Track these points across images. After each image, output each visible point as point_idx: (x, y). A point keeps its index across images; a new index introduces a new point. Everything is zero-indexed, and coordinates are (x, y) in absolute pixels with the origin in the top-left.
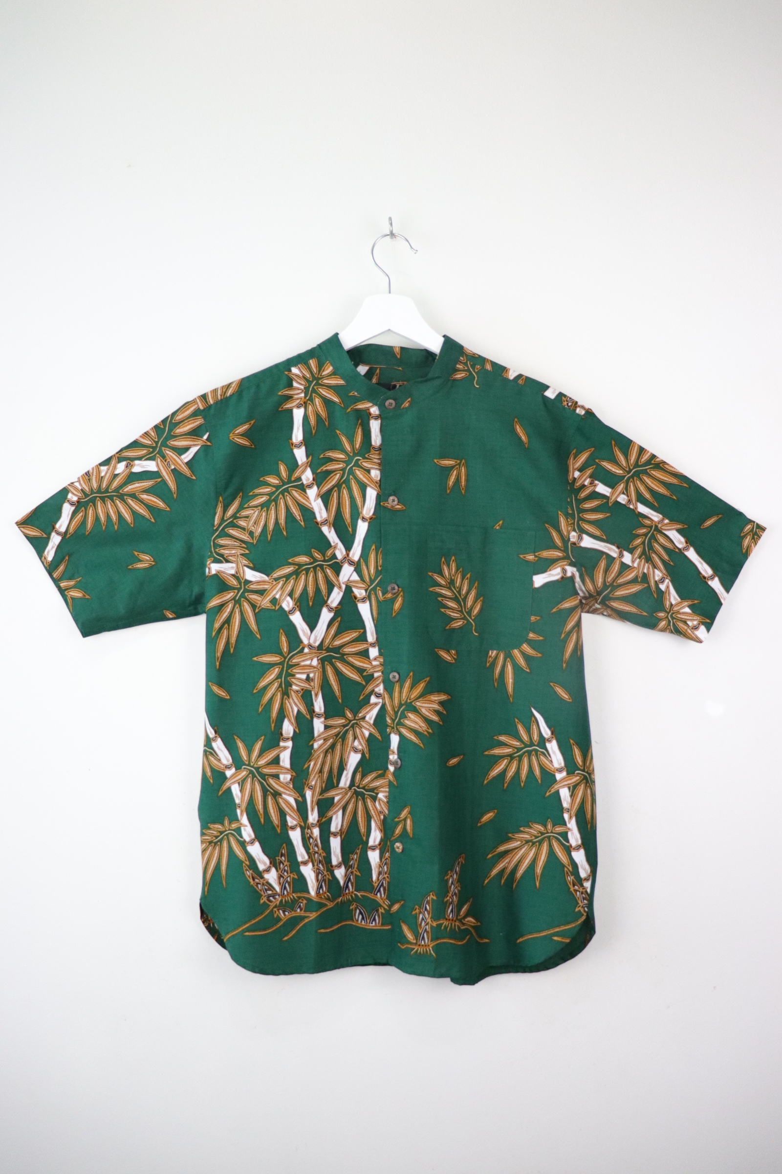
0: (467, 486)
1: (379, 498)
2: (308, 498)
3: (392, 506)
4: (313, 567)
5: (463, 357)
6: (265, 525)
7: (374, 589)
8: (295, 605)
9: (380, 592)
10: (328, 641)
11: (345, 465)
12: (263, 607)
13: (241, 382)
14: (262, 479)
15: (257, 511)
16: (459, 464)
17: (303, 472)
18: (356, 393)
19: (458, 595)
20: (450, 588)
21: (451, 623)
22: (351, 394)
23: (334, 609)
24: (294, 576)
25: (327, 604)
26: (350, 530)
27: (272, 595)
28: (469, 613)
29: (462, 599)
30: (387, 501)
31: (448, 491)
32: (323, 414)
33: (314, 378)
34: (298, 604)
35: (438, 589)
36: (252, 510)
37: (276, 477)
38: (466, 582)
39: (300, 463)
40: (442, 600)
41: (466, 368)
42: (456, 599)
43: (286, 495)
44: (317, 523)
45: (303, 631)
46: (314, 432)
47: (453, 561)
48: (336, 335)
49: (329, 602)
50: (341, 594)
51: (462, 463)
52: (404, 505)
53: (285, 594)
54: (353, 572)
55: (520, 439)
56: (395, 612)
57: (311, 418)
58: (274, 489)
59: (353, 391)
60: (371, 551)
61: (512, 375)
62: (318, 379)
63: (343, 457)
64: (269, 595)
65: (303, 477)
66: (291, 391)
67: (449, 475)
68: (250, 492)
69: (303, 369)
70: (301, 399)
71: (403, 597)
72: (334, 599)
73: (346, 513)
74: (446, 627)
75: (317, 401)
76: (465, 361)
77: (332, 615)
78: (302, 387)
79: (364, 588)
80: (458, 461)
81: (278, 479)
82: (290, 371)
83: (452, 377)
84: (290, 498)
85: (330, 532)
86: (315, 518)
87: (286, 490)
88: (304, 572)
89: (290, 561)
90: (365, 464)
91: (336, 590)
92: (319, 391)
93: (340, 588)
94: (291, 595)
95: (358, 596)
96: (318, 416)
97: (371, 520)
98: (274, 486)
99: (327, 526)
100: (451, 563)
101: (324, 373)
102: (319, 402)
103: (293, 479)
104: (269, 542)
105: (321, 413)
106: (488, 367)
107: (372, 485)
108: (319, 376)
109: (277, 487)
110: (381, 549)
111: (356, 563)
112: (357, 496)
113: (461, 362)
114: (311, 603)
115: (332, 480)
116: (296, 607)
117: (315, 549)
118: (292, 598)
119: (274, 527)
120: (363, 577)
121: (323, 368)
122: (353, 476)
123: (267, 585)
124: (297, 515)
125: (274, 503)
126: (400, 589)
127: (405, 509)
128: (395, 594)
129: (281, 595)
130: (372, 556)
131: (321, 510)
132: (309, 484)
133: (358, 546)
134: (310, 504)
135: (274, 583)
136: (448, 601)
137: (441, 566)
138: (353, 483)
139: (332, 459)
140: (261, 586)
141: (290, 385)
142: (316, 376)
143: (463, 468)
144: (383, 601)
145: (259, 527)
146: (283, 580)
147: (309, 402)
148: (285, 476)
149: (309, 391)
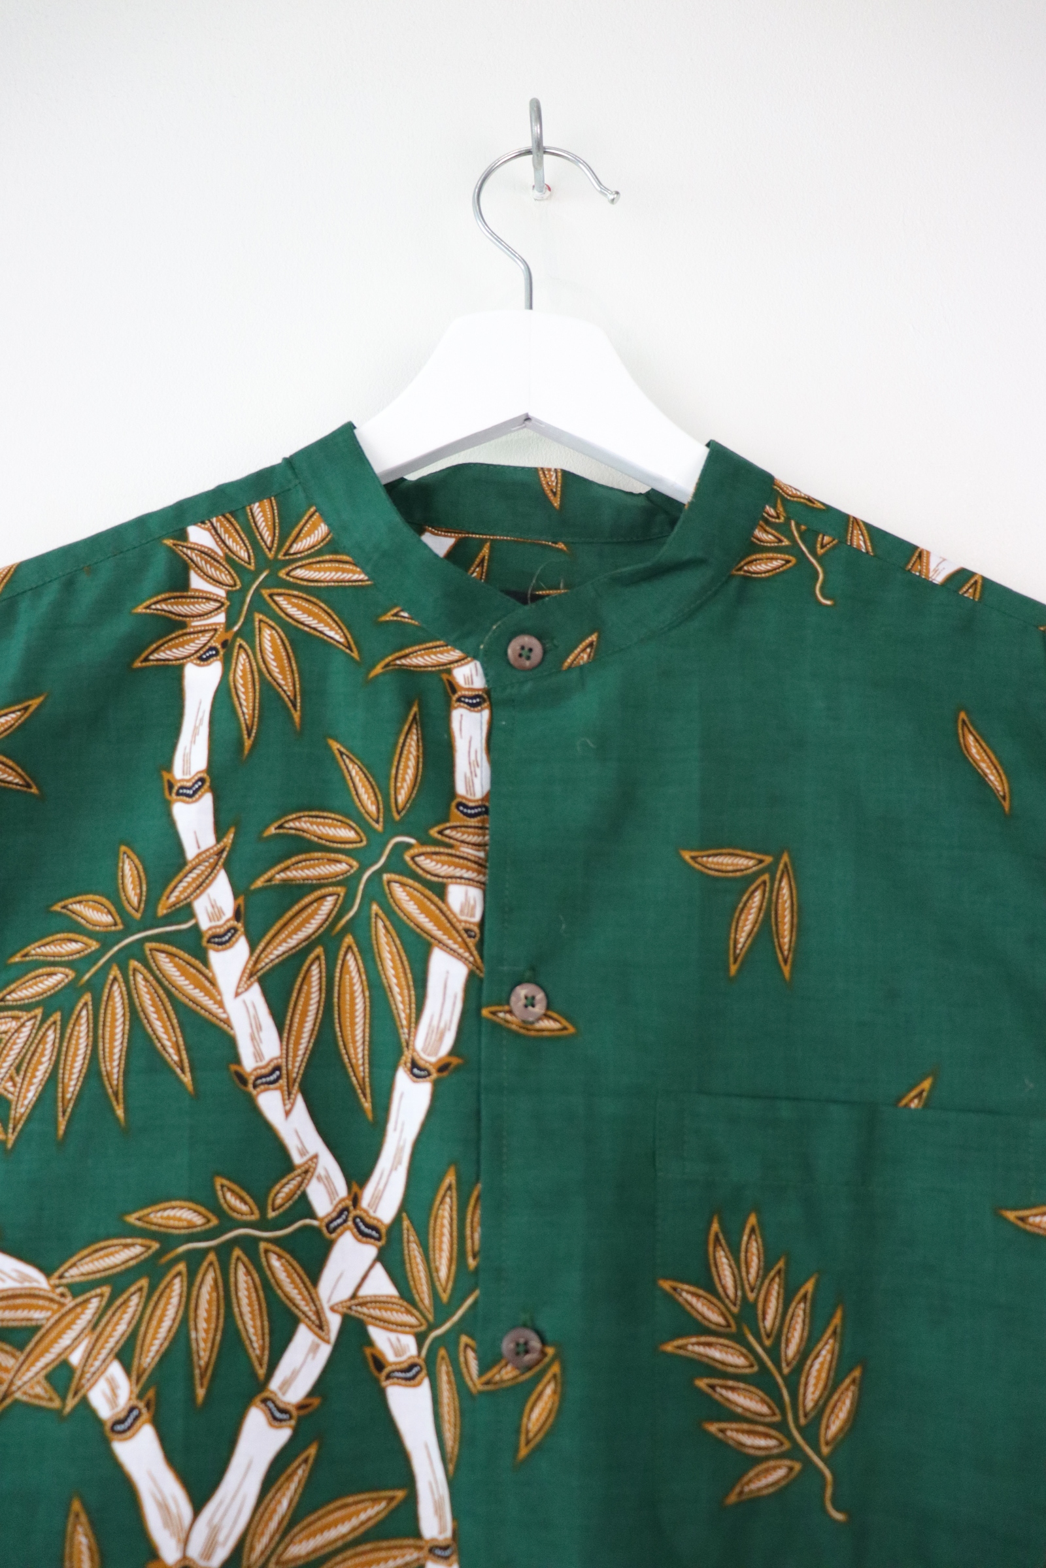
0: (796, 948)
1: (474, 989)
2: (213, 983)
3: (526, 1024)
4: (217, 1249)
5: (775, 507)
6: (53, 1078)
7: (449, 1342)
8: (140, 1397)
9: (471, 1355)
10: (261, 1544)
11: (355, 864)
12: (18, 1395)
13: (15, 571)
14: (57, 908)
15: (29, 1024)
16: (771, 869)
17: (202, 885)
18: (406, 614)
19: (769, 1364)
20: (739, 1339)
21: (746, 1479)
22: (388, 617)
23: (295, 1413)
24: (144, 1282)
25: (265, 1394)
26: (367, 1105)
27: (56, 1349)
28: (811, 1431)
29: (784, 1378)
30: (508, 1003)
31: (733, 969)
32: (285, 681)
33: (262, 561)
34: (151, 1394)
35: (695, 1347)
36: (14, 1018)
37: (104, 900)
38: (799, 1312)
39: (191, 852)
40: (713, 1387)
41: (786, 542)
42: (761, 1381)
43: (135, 970)
44: (242, 1079)
45: (164, 1507)
46: (248, 743)
47: (753, 1231)
48: (349, 428)
49: (274, 1385)
50: (325, 1350)
51: (781, 866)
52: (568, 1019)
53: (104, 1352)
54: (371, 1267)
55: (982, 780)
56: (528, 1442)
57: (242, 696)
58: (94, 945)
59: (395, 606)
60: (442, 1192)
61: (938, 573)
62: (275, 565)
63: (351, 835)
64: (46, 1350)
65: (201, 906)
66: (182, 604)
67: (735, 908)
68: (13, 954)
69: (226, 531)
70: (216, 630)
71: (563, 1384)
72: (295, 1374)
73: (354, 1042)
74: (727, 1495)
75: (268, 638)
76: (782, 520)
77: (283, 1435)
78: (221, 593)
79: (411, 1326)
80: (768, 859)
81: (112, 909)
82: (183, 536)
83: (740, 569)
84: (146, 980)
85: (287, 1113)
86: (237, 1060)
87: (136, 952)
88: (182, 1267)
89: (132, 1219)
90: (428, 864)
91: (303, 1336)
92: (276, 603)
93: (320, 1326)
94: (125, 1355)
95: (390, 1357)
96: (267, 690)
97: (445, 1074)
98: (91, 935)
99: (280, 1088)
100: (745, 1238)
101: (296, 547)
102: (272, 641)
103: (162, 911)
104: (62, 1144)
105: (279, 677)
106: (860, 542)
107: (450, 942)
108: (280, 557)
109: (106, 939)
110: (479, 1186)
111: (383, 1231)
112: (394, 981)
113: (767, 522)
114: (201, 1392)
115: (306, 921)
116: (141, 1405)
117: (229, 1179)
118: (127, 1369)
119: (81, 1088)
120: (410, 1291)
121: (297, 529)
122: (381, 906)
123: (42, 1308)
124: (168, 1044)
125: (87, 997)
126: (550, 1351)
127: (572, 1036)
128: (529, 1368)
129: (88, 1356)
130: (445, 1214)
131: (259, 1028)
132: (221, 931)
133: (394, 1168)
134: (221, 1004)
135: (69, 1302)
136: (732, 1389)
137: (706, 1251)
138: (382, 931)
139: (309, 841)
140: (21, 1314)
141: (178, 584)
142: (270, 555)
143: (784, 883)
144: (481, 1393)
145: (31, 1084)
146: (101, 1295)
147: (239, 641)
148: (135, 900)
149: (243, 602)
